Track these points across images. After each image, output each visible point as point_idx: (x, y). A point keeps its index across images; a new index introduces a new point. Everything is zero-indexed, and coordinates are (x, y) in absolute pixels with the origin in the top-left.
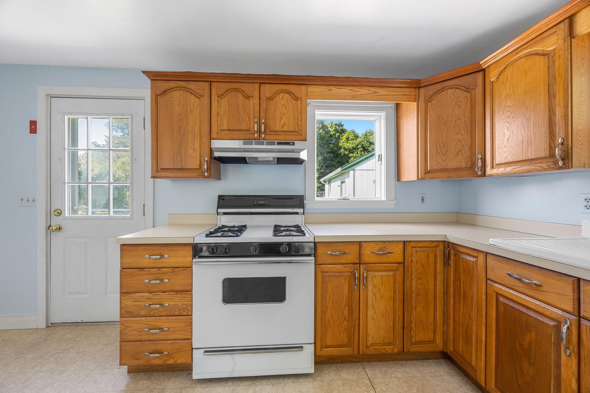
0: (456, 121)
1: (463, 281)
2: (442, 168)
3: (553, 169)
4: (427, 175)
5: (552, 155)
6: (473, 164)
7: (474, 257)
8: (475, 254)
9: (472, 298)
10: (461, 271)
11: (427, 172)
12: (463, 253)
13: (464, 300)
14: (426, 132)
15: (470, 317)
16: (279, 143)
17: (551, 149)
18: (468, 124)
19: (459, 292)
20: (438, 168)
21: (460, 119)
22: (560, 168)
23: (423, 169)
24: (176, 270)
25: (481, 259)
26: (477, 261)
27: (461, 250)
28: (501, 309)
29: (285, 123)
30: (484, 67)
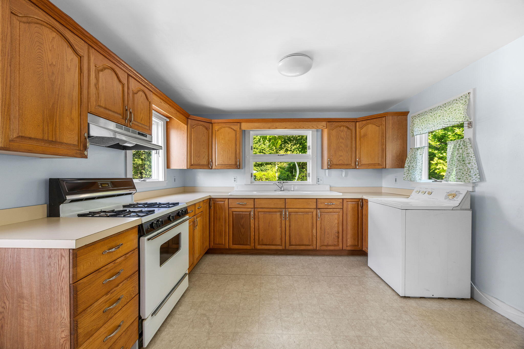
0: (203, 142)
1: (219, 213)
2: (198, 163)
3: (236, 169)
4: (191, 166)
5: (236, 164)
6: (209, 163)
7: (223, 201)
8: (224, 200)
9: (223, 218)
10: (218, 209)
11: (192, 165)
12: (218, 201)
13: (219, 220)
14: (191, 143)
15: (222, 226)
16: (139, 134)
17: (236, 162)
18: (207, 145)
19: (217, 218)
20: (196, 163)
21: (205, 142)
22: (238, 169)
23: (190, 163)
24: (128, 255)
25: (227, 201)
26: (224, 203)
27: (217, 200)
28: (234, 216)
29: (142, 118)
30: (212, 122)
